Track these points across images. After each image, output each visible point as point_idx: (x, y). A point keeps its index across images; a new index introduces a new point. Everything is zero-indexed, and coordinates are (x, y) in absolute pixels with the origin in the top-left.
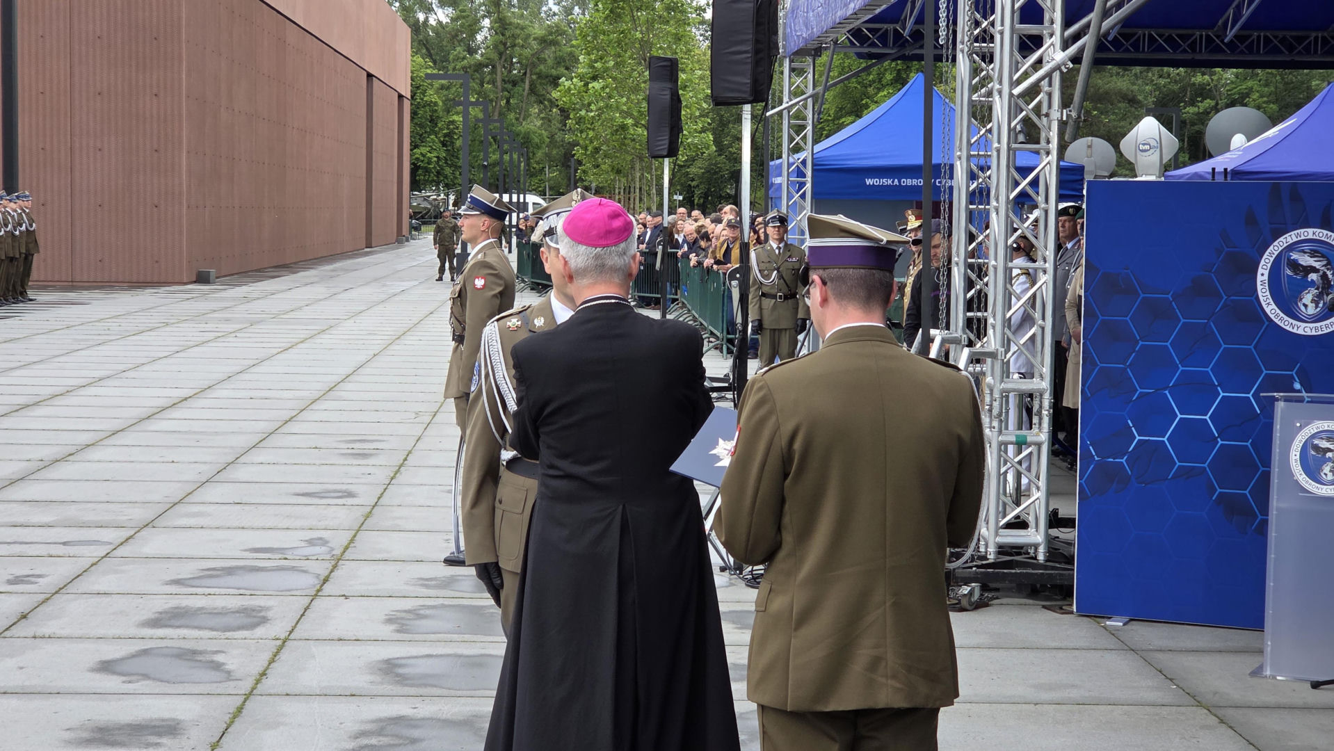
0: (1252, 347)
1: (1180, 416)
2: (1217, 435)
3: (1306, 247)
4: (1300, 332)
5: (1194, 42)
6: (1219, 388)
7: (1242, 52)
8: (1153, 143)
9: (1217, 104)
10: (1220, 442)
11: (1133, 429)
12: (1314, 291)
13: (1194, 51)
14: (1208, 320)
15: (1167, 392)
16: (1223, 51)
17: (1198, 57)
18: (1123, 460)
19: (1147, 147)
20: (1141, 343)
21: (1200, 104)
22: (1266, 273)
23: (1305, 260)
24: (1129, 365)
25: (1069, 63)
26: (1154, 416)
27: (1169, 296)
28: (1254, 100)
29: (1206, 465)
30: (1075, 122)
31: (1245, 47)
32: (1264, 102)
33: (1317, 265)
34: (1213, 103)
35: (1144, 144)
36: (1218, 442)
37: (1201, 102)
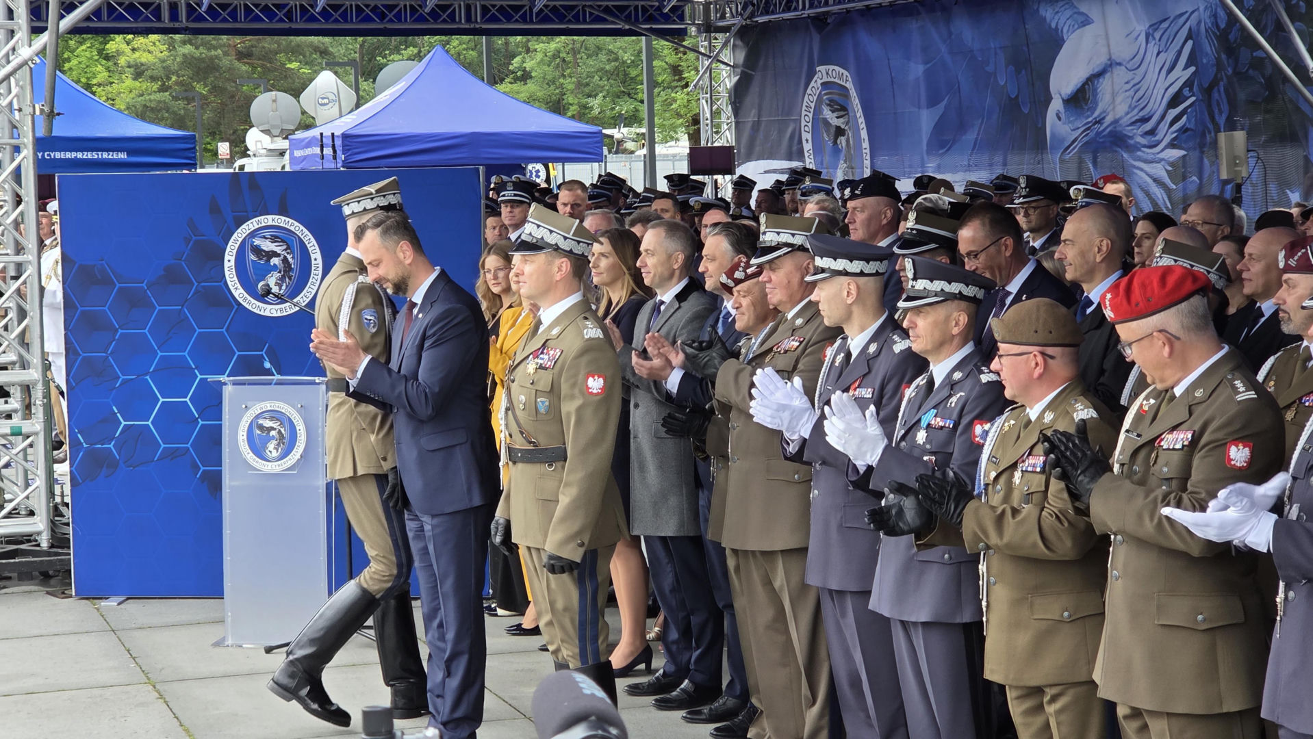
0: (224, 330)
1: (162, 400)
2: (197, 416)
3: (268, 233)
4: (267, 314)
5: (290, 11)
6: (196, 371)
7: (336, 21)
8: (332, 97)
10: (201, 422)
11: (118, 415)
12: (276, 275)
13: (291, 20)
14: (182, 306)
15: (148, 377)
16: (316, 20)
17: (294, 26)
18: (111, 446)
19: (326, 101)
20: (120, 331)
22: (233, 259)
23: (268, 246)
24: (112, 353)
25: (36, 58)
26: (137, 402)
27: (144, 285)
29: (189, 445)
30: (48, 116)
31: (339, 16)
33: (278, 250)
35: (323, 98)
36: (198, 423)
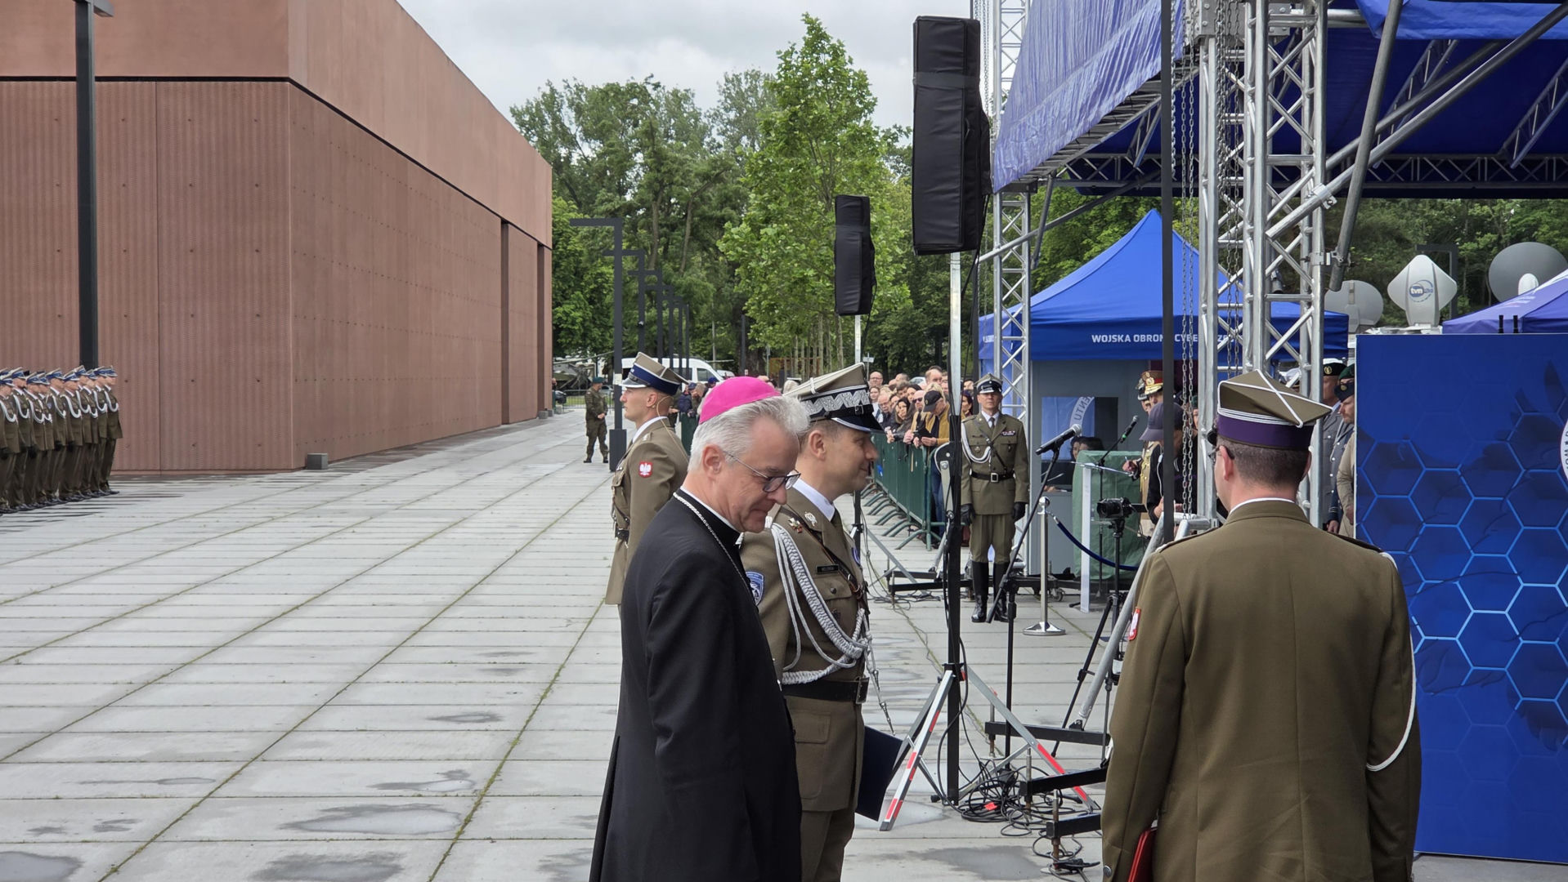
0: (1556, 528)
1: (1473, 611)
2: (1518, 633)
5: (1475, 169)
6: (1519, 578)
7: (1531, 180)
8: (1426, 286)
9: (1500, 238)
10: (1522, 642)
13: (1474, 179)
14: (1505, 497)
15: (1457, 583)
16: (1508, 179)
17: (1479, 186)
19: (1420, 291)
20: (1425, 525)
21: (1479, 239)
24: (1412, 552)
25: (1333, 198)
26: (1443, 612)
27: (1457, 470)
28: (1543, 233)
29: (1505, 669)
30: (1341, 267)
31: (1535, 174)
32: (1556, 236)
34: (1494, 237)
35: (1416, 288)
36: (1519, 641)
37: (1481, 236)
